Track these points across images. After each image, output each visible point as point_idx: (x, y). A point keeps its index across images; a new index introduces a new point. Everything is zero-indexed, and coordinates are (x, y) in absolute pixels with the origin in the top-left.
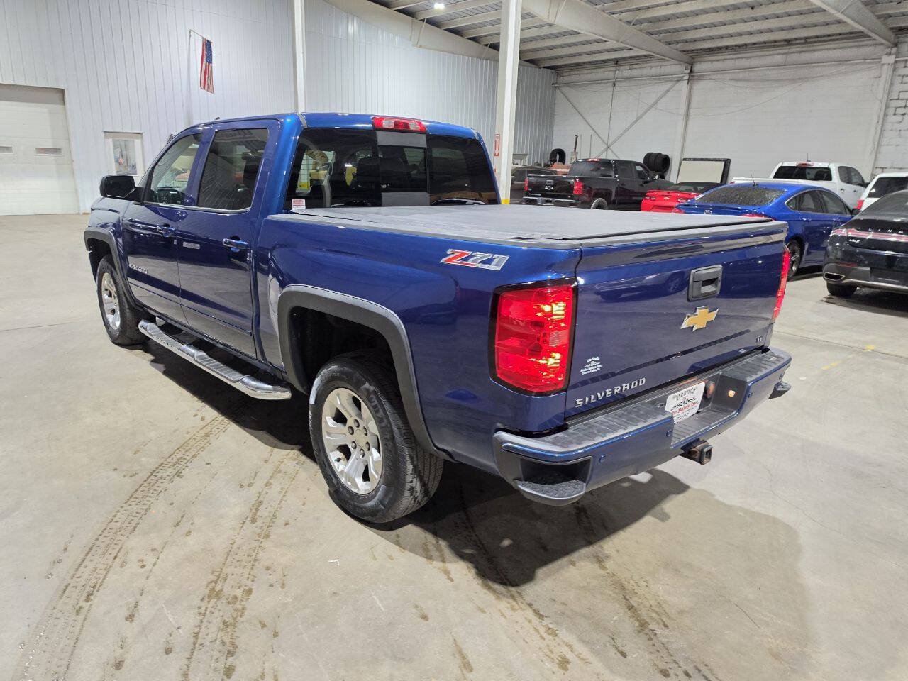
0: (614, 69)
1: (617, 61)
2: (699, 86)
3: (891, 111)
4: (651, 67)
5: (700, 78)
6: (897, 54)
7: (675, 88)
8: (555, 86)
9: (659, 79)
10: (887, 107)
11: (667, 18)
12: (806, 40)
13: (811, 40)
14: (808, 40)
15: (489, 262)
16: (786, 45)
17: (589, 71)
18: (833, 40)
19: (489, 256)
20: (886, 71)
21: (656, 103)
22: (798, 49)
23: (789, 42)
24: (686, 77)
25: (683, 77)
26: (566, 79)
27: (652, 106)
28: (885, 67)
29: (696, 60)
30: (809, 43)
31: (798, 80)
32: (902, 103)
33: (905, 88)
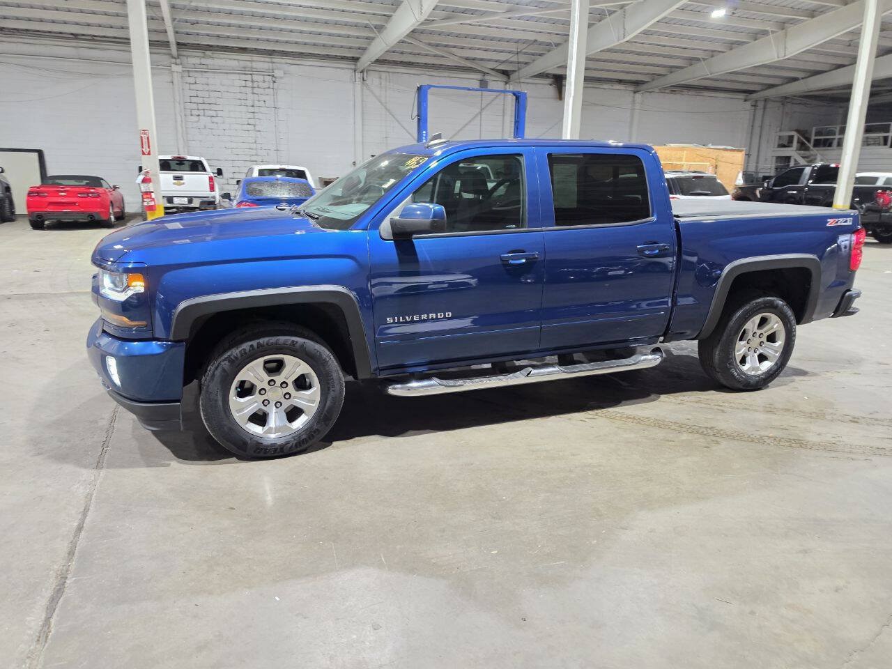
3: (188, 112)
6: (182, 65)
10: (185, 108)
12: (93, 38)
13: (100, 39)
16: (73, 39)
19: (845, 219)
20: (177, 78)
23: (75, 36)
28: (175, 74)
30: (98, 41)
31: (96, 75)
32: (194, 106)
33: (194, 93)
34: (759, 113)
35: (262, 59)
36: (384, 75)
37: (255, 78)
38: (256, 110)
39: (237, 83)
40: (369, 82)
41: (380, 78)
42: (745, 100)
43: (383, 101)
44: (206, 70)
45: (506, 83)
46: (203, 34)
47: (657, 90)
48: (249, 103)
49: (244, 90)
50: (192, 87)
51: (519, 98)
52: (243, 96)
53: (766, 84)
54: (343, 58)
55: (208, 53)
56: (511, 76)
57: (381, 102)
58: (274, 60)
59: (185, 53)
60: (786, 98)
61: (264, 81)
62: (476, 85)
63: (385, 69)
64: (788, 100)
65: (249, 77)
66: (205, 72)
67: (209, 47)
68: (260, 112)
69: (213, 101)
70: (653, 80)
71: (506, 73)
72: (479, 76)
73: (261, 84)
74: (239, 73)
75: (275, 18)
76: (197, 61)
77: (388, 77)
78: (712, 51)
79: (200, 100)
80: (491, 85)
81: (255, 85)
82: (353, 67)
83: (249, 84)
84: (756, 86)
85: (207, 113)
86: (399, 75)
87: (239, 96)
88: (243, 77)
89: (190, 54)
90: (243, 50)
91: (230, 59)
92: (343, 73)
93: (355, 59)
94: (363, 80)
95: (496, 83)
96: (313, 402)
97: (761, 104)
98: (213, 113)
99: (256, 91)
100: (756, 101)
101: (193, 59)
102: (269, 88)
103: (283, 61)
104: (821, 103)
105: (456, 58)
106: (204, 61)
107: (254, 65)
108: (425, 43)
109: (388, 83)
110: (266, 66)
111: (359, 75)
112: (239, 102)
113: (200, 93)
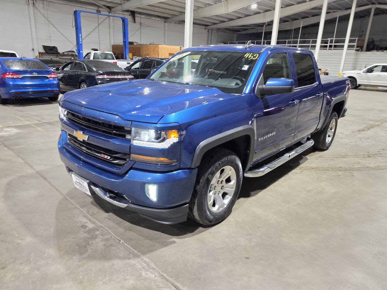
34: (210, 34)
40: (37, 5)
41: (43, 4)
42: (205, 29)
43: (46, 16)
45: (109, 13)
47: (173, 22)
51: (124, 20)
53: (213, 23)
56: (112, 9)
60: (219, 29)
62: (95, 11)
64: (219, 30)
70: (173, 17)
71: (109, 7)
72: (96, 8)
77: (48, 4)
78: (198, 7)
80: (102, 13)
84: (209, 23)
94: (34, 4)
95: (104, 12)
96: (232, 188)
97: (210, 31)
100: (209, 30)
104: (230, 32)
109: (48, 7)
111: (31, 1)
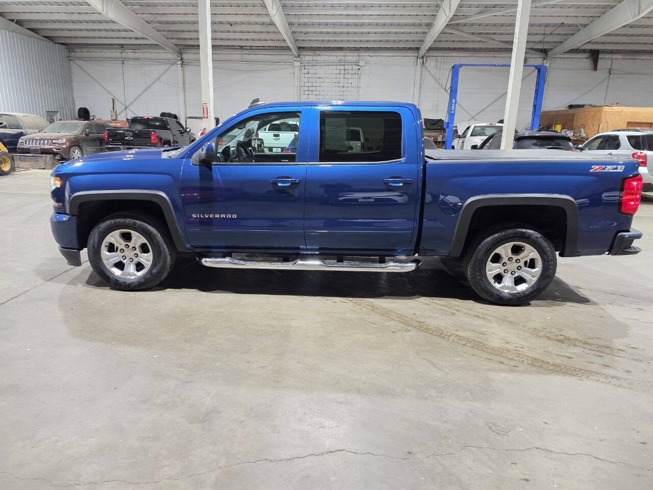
0: (121, 51)
1: (122, 46)
2: (188, 69)
3: (302, 93)
4: (151, 52)
5: (188, 64)
6: (300, 61)
7: (172, 68)
8: (69, 59)
9: (159, 62)
10: (300, 90)
11: (174, 23)
12: (251, 48)
13: (254, 48)
14: (253, 48)
15: (617, 168)
16: (240, 49)
17: (100, 50)
18: (266, 49)
19: (616, 166)
20: (297, 70)
21: (159, 78)
22: (247, 52)
23: (241, 47)
24: (180, 62)
25: (176, 62)
26: (79, 54)
27: (156, 80)
28: (296, 68)
29: (183, 51)
30: (253, 49)
31: (251, 71)
32: (307, 89)
33: (306, 80)
35: (353, 54)
36: (439, 59)
37: (346, 67)
38: (345, 89)
39: (335, 72)
40: (427, 64)
41: (437, 61)
43: (437, 77)
44: (315, 64)
45: (544, 59)
46: (313, 40)
48: (341, 85)
49: (338, 76)
50: (306, 76)
51: (540, 70)
52: (338, 80)
54: (410, 49)
55: (318, 52)
57: (436, 79)
58: (360, 54)
59: (303, 53)
61: (352, 69)
63: (441, 55)
65: (342, 67)
66: (315, 65)
67: (319, 49)
68: (348, 91)
69: (318, 84)
71: (543, 51)
73: (351, 72)
74: (336, 65)
75: (356, 25)
76: (310, 58)
77: (443, 60)
79: (310, 84)
80: (530, 62)
81: (346, 72)
82: (416, 54)
83: (342, 72)
85: (314, 93)
86: (452, 58)
87: (335, 80)
88: (339, 67)
89: (306, 54)
90: (341, 49)
91: (331, 56)
92: (409, 60)
93: (418, 49)
94: (423, 63)
95: (535, 59)
96: (149, 261)
98: (318, 93)
99: (346, 76)
101: (308, 57)
102: (355, 74)
103: (367, 54)
105: (495, 42)
106: (315, 58)
107: (347, 58)
108: (467, 33)
109: (442, 65)
110: (354, 59)
111: (420, 60)
112: (334, 85)
113: (311, 80)
